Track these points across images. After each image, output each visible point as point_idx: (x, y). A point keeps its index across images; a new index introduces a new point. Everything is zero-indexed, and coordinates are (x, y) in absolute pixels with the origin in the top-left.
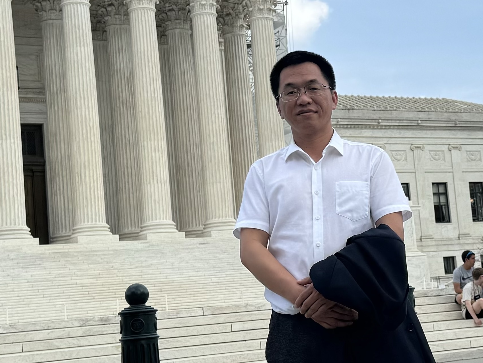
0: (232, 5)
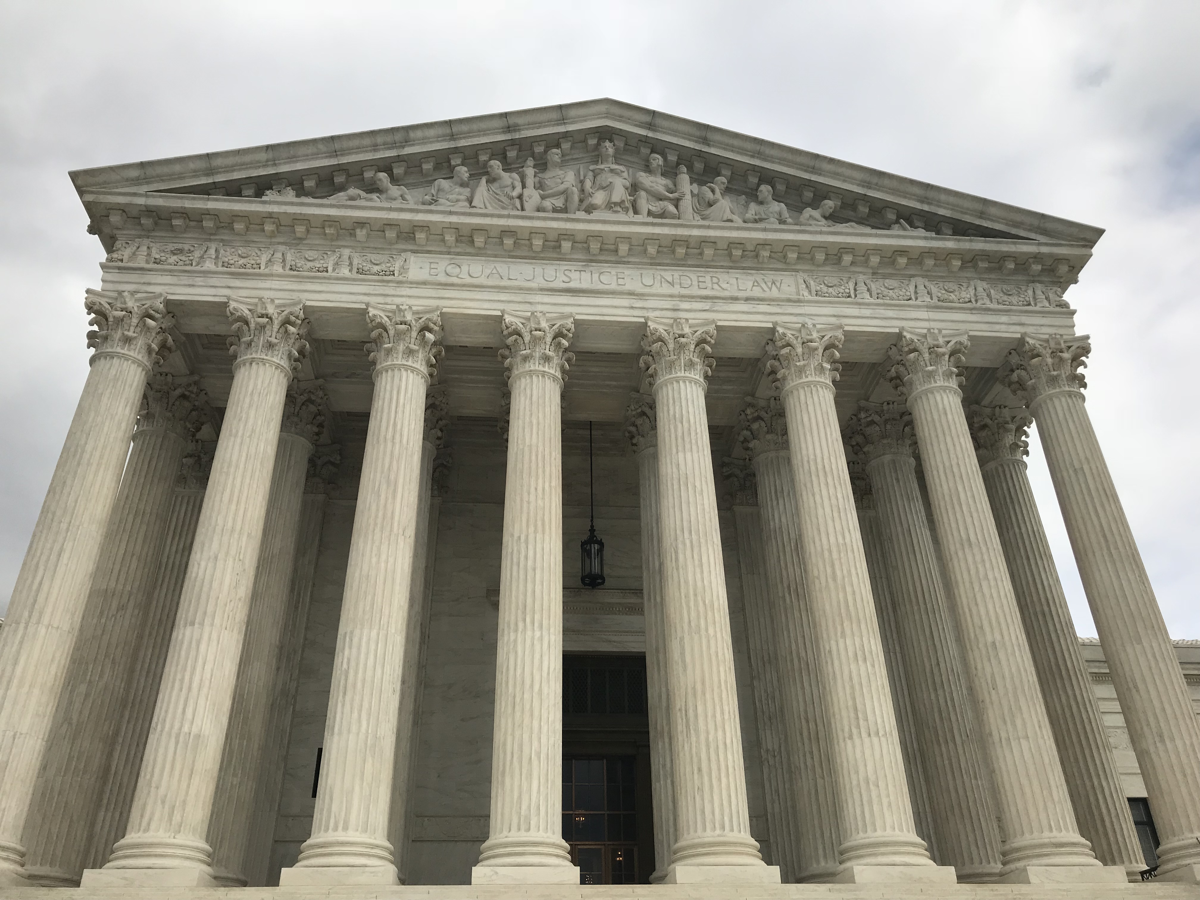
0: (988, 411)
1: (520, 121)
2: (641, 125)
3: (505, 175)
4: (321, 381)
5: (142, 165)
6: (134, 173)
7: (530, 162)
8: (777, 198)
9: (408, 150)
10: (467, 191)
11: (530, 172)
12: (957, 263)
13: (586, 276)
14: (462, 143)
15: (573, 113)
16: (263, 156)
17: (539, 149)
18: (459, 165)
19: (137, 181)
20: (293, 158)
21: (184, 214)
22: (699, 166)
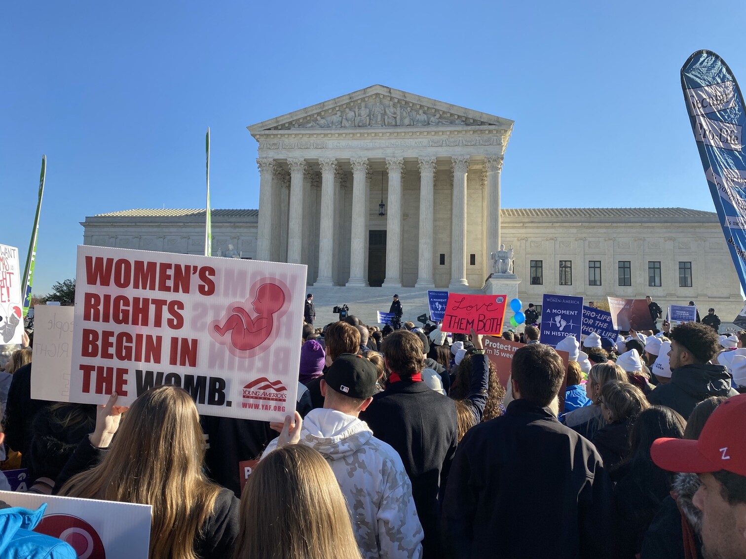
1: (353, 96)
2: (387, 92)
3: (350, 112)
4: (311, 168)
5: (262, 123)
6: (260, 125)
7: (357, 108)
8: (424, 113)
9: (324, 109)
10: (341, 118)
11: (357, 110)
12: (471, 133)
13: (371, 144)
14: (338, 105)
15: (368, 90)
16: (289, 116)
17: (359, 102)
18: (338, 111)
19: (261, 127)
20: (296, 115)
21: (274, 135)
22: (404, 103)
